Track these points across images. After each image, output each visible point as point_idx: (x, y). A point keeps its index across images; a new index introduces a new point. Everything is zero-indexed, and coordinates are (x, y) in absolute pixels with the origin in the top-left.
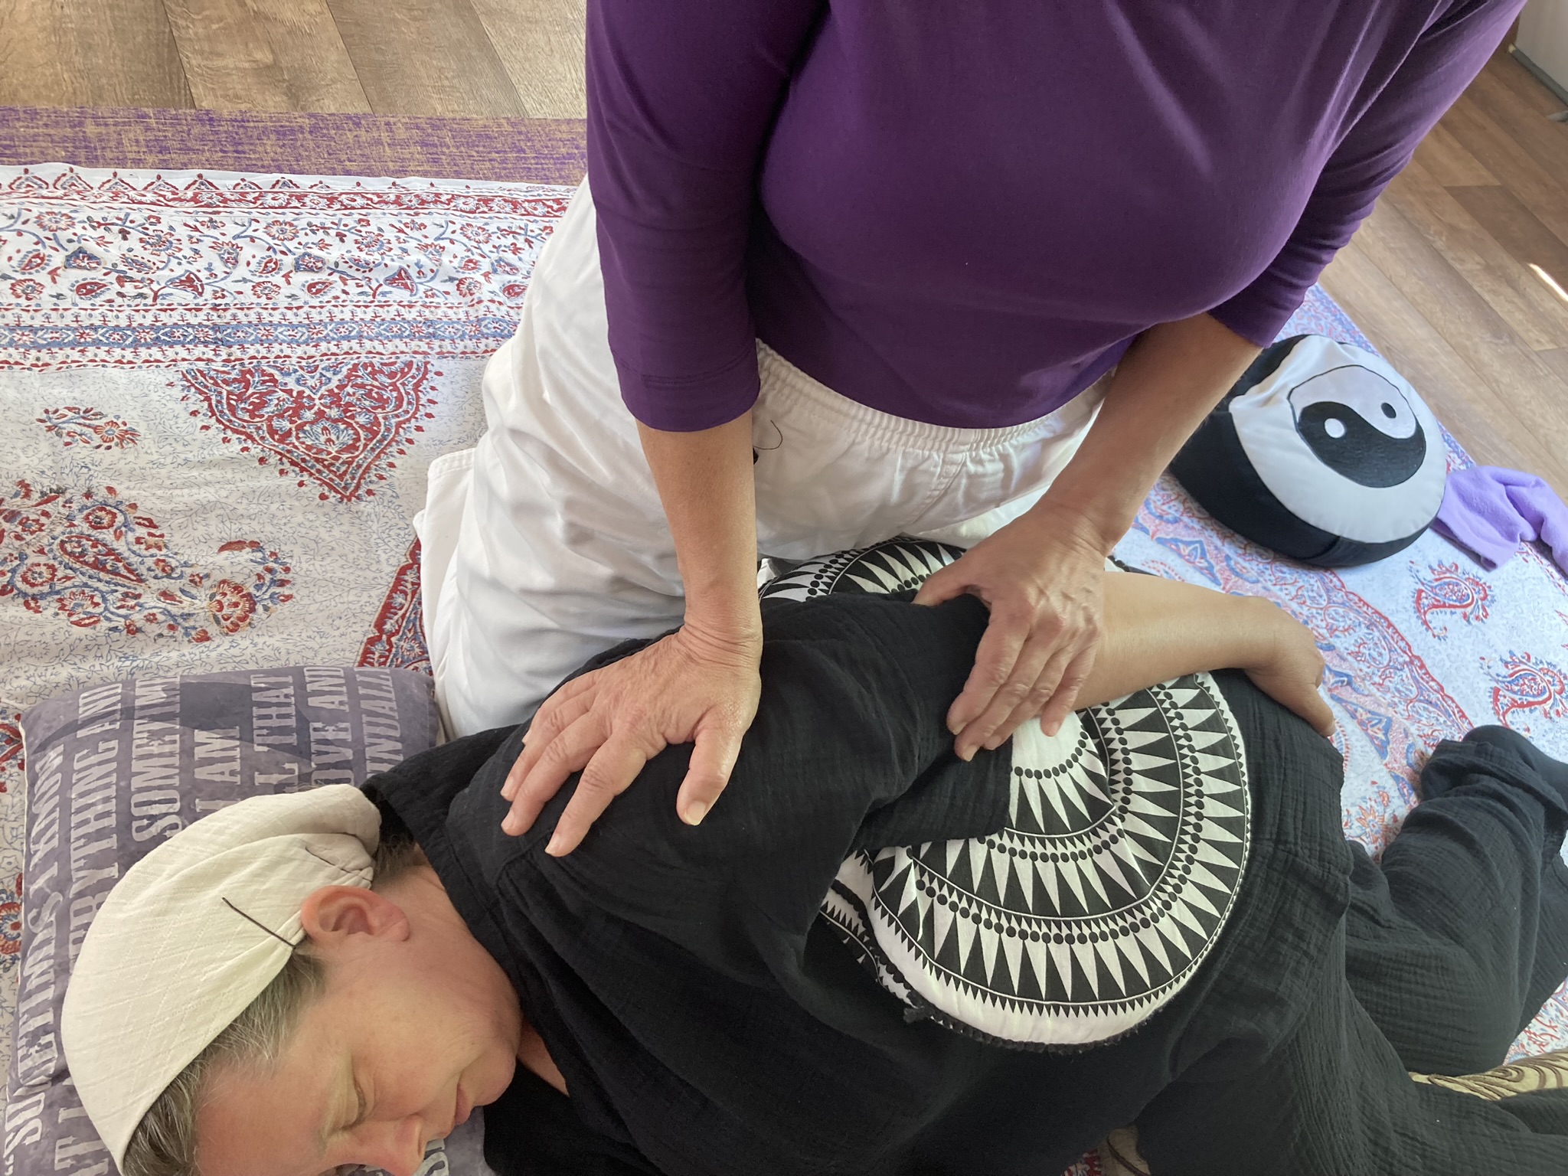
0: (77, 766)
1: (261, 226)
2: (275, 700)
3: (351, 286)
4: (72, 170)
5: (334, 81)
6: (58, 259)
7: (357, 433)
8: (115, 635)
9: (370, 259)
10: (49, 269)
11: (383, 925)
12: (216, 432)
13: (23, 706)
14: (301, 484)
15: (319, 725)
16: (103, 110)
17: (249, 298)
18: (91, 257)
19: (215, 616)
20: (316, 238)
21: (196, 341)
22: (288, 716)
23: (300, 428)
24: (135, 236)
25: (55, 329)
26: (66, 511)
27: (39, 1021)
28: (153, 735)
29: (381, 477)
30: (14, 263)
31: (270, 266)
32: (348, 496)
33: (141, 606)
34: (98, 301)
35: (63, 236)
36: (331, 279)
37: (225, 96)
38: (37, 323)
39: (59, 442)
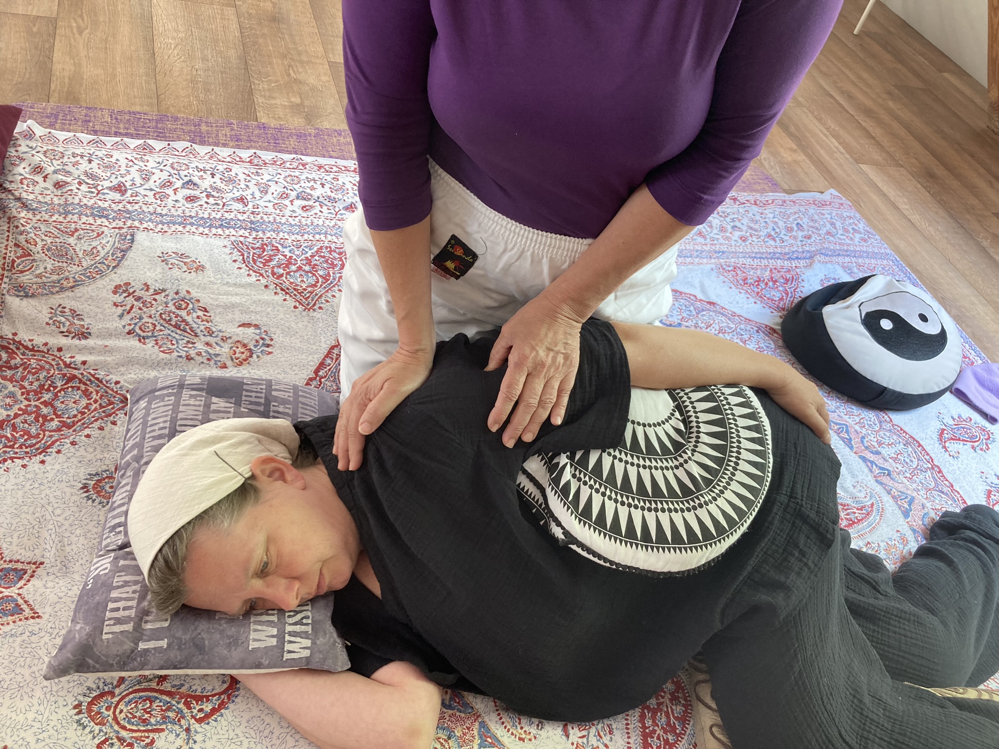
0: (153, 406)
1: (282, 177)
2: (255, 390)
3: (325, 209)
4: (191, 146)
5: (330, 113)
6: (179, 184)
7: (318, 279)
8: (180, 360)
9: (336, 197)
10: (173, 188)
11: (292, 481)
12: (244, 271)
13: (131, 387)
14: (285, 300)
15: (274, 404)
16: (211, 120)
17: (271, 209)
18: (195, 184)
19: (231, 357)
20: (309, 185)
21: (241, 227)
22: (261, 398)
23: (288, 273)
24: (218, 176)
25: (172, 216)
26: (165, 300)
27: (117, 521)
28: (191, 396)
29: (327, 301)
30: (157, 184)
31: (284, 196)
32: (309, 308)
33: (195, 347)
34: (195, 205)
35: (183, 173)
36: (315, 204)
37: (273, 118)
38: (164, 212)
39: (166, 267)
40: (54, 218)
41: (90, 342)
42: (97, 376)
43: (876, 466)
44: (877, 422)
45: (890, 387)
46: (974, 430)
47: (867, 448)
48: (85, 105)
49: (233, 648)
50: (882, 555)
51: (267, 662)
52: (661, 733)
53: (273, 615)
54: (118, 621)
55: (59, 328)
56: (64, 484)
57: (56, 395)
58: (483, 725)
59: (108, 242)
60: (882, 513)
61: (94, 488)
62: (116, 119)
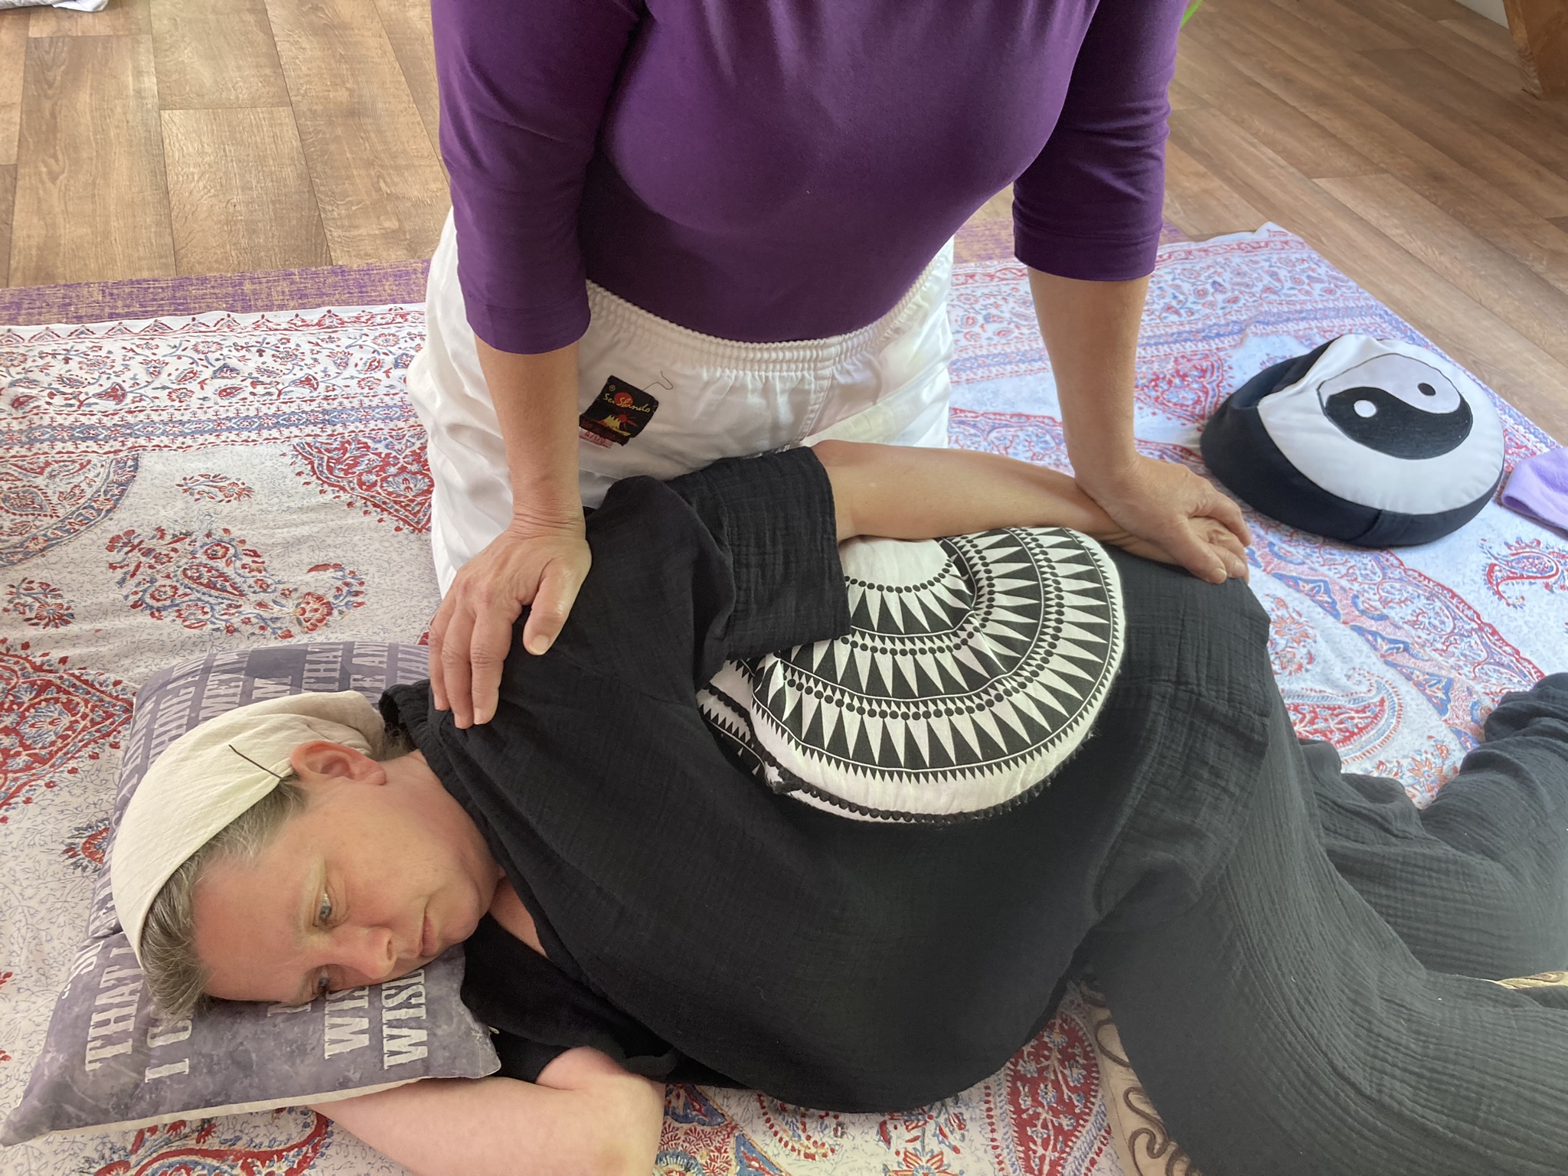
2: (325, 659)
4: (229, 316)
6: (207, 373)
8: (217, 635)
10: (199, 380)
11: (361, 775)
12: (315, 486)
14: (380, 521)
15: (356, 676)
16: (259, 273)
17: (354, 389)
18: (232, 370)
19: (298, 619)
20: (413, 344)
21: (307, 423)
22: (333, 669)
23: (384, 480)
24: (268, 353)
25: (200, 422)
26: (191, 548)
28: (221, 682)
30: (172, 377)
31: (373, 365)
32: (420, 527)
33: (240, 612)
34: (234, 400)
35: (212, 357)
37: (358, 256)
38: (185, 419)
39: (191, 499)
40: (13, 452)
41: (73, 628)
42: (85, 677)
43: (1383, 638)
44: (1377, 570)
45: (1388, 508)
46: (1546, 559)
47: (1363, 612)
48: (62, 282)
49: (298, 1061)
50: (1406, 780)
51: (358, 1075)
52: (1049, 1117)
53: (361, 997)
54: (108, 1041)
55: (24, 613)
56: (37, 850)
57: (23, 717)
58: (742, 1140)
59: (99, 473)
60: (1399, 711)
61: (85, 849)
62: (111, 294)
